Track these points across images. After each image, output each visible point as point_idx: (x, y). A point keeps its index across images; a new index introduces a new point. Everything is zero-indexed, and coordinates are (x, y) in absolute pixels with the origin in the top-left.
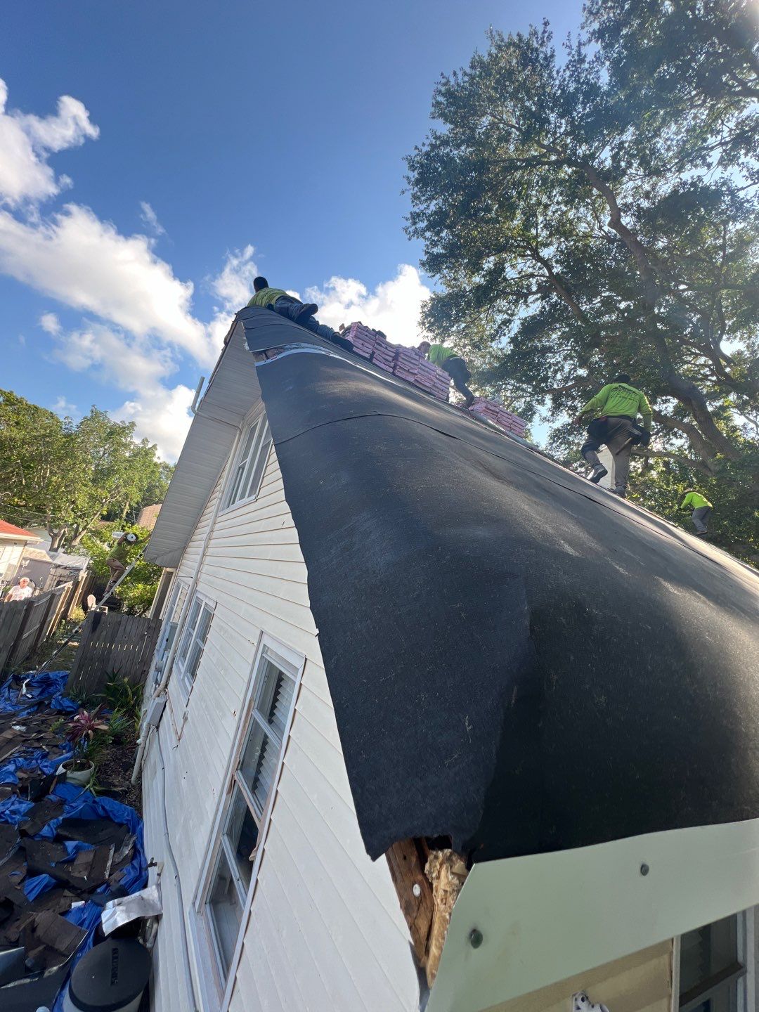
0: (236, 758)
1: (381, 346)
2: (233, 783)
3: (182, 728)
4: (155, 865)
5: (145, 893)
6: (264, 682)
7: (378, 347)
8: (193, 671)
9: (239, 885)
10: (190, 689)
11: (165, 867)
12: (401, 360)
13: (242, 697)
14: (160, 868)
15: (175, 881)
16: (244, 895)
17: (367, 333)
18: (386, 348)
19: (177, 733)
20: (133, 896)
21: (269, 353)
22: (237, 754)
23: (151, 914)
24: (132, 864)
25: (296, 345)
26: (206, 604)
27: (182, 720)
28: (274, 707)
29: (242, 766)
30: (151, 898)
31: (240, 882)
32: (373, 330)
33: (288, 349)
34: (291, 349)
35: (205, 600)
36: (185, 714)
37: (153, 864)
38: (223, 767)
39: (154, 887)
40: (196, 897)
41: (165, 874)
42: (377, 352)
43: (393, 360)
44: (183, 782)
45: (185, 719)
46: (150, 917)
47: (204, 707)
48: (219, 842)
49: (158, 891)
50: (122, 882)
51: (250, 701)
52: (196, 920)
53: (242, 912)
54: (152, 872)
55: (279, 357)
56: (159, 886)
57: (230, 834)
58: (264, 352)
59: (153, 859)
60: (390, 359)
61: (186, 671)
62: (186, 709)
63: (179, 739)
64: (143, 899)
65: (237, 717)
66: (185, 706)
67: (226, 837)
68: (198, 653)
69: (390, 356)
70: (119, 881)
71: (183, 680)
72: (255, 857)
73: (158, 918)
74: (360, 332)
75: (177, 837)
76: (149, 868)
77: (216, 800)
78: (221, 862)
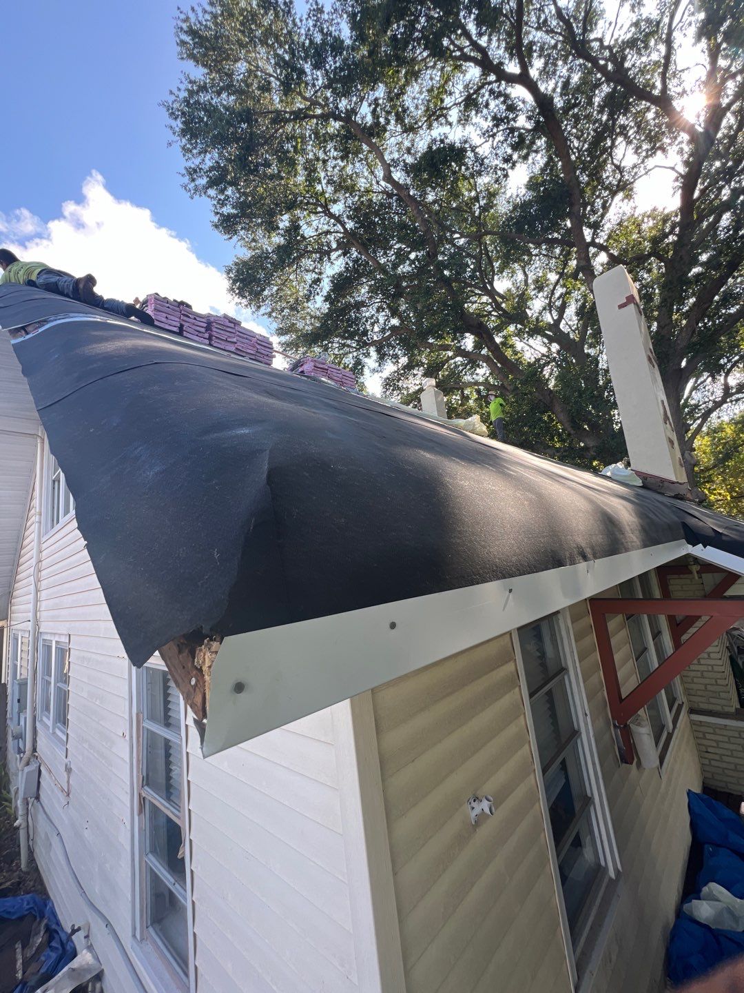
0: (138, 776)
1: (189, 317)
2: (142, 801)
3: (68, 782)
4: (79, 929)
5: (75, 964)
6: (148, 690)
7: (185, 318)
8: (62, 719)
9: (176, 889)
10: (65, 739)
11: (92, 925)
12: (214, 329)
13: (127, 716)
14: (87, 929)
15: (107, 930)
16: (182, 891)
17: (168, 305)
18: (195, 319)
19: (63, 790)
20: (60, 974)
21: (29, 329)
22: (138, 772)
23: (89, 977)
24: (50, 947)
25: (64, 315)
26: (56, 641)
27: (65, 774)
28: (167, 710)
29: (147, 781)
30: (84, 963)
31: (177, 885)
32: (175, 301)
33: (52, 321)
34: (56, 320)
35: (54, 639)
36: (66, 765)
37: (74, 931)
38: (127, 793)
39: (85, 951)
40: (134, 929)
41: (94, 930)
42: (186, 325)
43: (206, 331)
44: (86, 834)
45: (69, 770)
46: (88, 981)
47: (86, 746)
48: (144, 864)
49: (91, 952)
50: (43, 971)
51: (137, 714)
52: (141, 948)
53: (185, 909)
54: (78, 939)
55: (40, 330)
56: (90, 948)
57: (154, 851)
58: (23, 328)
59: (73, 926)
60: (203, 330)
61: (55, 722)
62: (66, 761)
63: (68, 795)
64: (73, 970)
65: (127, 737)
66: (64, 758)
67: (150, 856)
68: (63, 697)
69: (202, 327)
70: (39, 971)
71: (54, 733)
72: (184, 853)
73: (99, 977)
74: (159, 304)
75: (96, 889)
76: (73, 937)
77: (129, 827)
78: (152, 881)
